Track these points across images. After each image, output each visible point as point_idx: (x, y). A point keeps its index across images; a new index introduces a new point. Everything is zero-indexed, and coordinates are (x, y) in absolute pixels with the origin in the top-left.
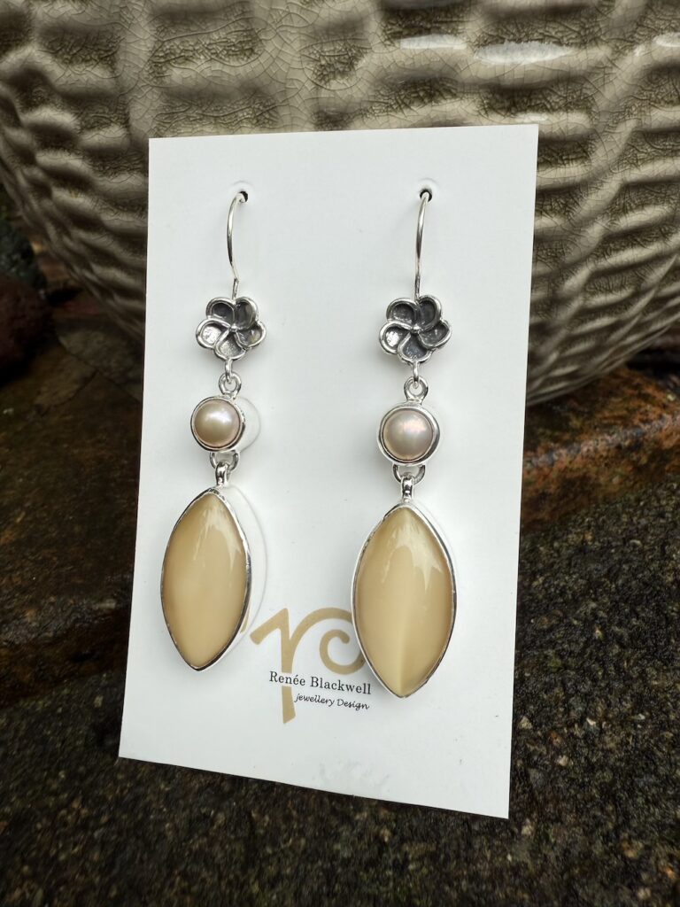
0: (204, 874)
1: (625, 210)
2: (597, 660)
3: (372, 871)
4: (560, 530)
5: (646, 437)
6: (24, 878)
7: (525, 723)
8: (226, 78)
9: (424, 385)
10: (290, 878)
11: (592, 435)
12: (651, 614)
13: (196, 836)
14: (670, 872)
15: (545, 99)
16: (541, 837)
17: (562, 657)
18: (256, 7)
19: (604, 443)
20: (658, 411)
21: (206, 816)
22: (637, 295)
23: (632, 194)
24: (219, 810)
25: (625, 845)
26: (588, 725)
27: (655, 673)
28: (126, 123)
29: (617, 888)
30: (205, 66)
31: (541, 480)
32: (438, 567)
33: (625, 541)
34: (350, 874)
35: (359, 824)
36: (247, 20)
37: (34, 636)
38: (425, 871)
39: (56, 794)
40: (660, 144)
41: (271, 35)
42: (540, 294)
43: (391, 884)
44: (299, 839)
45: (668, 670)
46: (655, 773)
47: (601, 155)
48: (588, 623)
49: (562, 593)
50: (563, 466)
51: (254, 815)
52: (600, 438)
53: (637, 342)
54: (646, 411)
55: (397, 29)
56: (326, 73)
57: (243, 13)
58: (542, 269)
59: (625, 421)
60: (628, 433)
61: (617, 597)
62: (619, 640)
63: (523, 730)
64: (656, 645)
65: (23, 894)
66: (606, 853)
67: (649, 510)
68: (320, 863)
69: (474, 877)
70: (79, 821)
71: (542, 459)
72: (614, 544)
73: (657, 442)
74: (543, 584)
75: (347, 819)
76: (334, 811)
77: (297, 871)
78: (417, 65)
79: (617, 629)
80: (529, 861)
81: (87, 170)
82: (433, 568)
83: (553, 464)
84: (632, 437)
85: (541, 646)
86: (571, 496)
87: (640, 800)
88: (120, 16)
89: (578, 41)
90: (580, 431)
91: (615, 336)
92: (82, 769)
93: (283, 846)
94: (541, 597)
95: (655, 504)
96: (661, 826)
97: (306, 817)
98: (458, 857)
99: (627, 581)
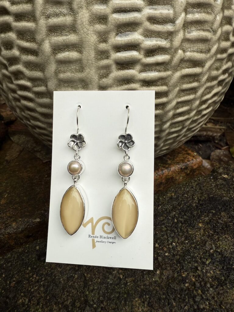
0: (73, 291)
1: (178, 108)
2: (175, 228)
3: (118, 286)
4: (165, 193)
5: (189, 165)
6: (22, 297)
7: (157, 245)
8: (75, 77)
9: (129, 156)
10: (97, 289)
11: (174, 165)
12: (189, 215)
13: (70, 281)
14: (193, 279)
15: (156, 83)
16: (161, 274)
17: (166, 228)
18: (84, 61)
19: (177, 167)
20: (192, 158)
21: (72, 276)
22: (183, 128)
23: (180, 104)
24: (75, 274)
25: (182, 273)
26: (173, 245)
27: (190, 230)
28: (46, 86)
29: (180, 284)
30: (70, 74)
31: (160, 179)
32: (133, 203)
33: (183, 195)
34: (112, 287)
35: (114, 274)
36: (81, 64)
37: (15, 230)
38: (132, 284)
39: (28, 274)
40: (186, 92)
41: (87, 68)
42: (157, 129)
43: (123, 289)
44: (98, 279)
45: (194, 229)
46: (190, 255)
47: (171, 96)
48: (173, 218)
49: (166, 210)
50: (166, 174)
51: (85, 275)
52: (176, 166)
53: (185, 139)
54: (189, 158)
55: (119, 67)
56: (102, 77)
57: (80, 62)
58: (157, 123)
59: (183, 161)
60: (184, 164)
61: (181, 211)
62: (181, 222)
63: (156, 247)
64: (191, 223)
65: (22, 301)
66: (178, 276)
67: (189, 186)
68: (104, 285)
69: (144, 285)
70: (36, 280)
71: (160, 173)
72: (180, 196)
73: (192, 167)
74: (161, 208)
75: (111, 273)
76: (107, 272)
77: (98, 287)
78: (125, 76)
79: (181, 219)
80: (158, 280)
81: (33, 97)
82: (132, 204)
83: (163, 174)
84: (185, 166)
85: (161, 225)
86: (169, 183)
87: (186, 262)
88: (47, 61)
89: (164, 70)
90: (170, 164)
91: (178, 139)
92: (35, 266)
93: (94, 282)
94: (160, 211)
95: (191, 184)
96: (191, 268)
97: (100, 274)
98: (140, 280)
99: (183, 206)
